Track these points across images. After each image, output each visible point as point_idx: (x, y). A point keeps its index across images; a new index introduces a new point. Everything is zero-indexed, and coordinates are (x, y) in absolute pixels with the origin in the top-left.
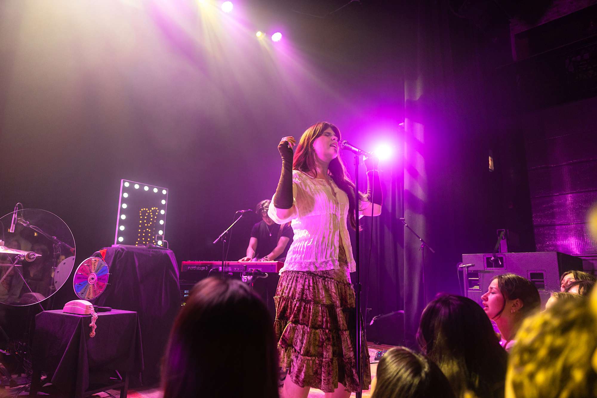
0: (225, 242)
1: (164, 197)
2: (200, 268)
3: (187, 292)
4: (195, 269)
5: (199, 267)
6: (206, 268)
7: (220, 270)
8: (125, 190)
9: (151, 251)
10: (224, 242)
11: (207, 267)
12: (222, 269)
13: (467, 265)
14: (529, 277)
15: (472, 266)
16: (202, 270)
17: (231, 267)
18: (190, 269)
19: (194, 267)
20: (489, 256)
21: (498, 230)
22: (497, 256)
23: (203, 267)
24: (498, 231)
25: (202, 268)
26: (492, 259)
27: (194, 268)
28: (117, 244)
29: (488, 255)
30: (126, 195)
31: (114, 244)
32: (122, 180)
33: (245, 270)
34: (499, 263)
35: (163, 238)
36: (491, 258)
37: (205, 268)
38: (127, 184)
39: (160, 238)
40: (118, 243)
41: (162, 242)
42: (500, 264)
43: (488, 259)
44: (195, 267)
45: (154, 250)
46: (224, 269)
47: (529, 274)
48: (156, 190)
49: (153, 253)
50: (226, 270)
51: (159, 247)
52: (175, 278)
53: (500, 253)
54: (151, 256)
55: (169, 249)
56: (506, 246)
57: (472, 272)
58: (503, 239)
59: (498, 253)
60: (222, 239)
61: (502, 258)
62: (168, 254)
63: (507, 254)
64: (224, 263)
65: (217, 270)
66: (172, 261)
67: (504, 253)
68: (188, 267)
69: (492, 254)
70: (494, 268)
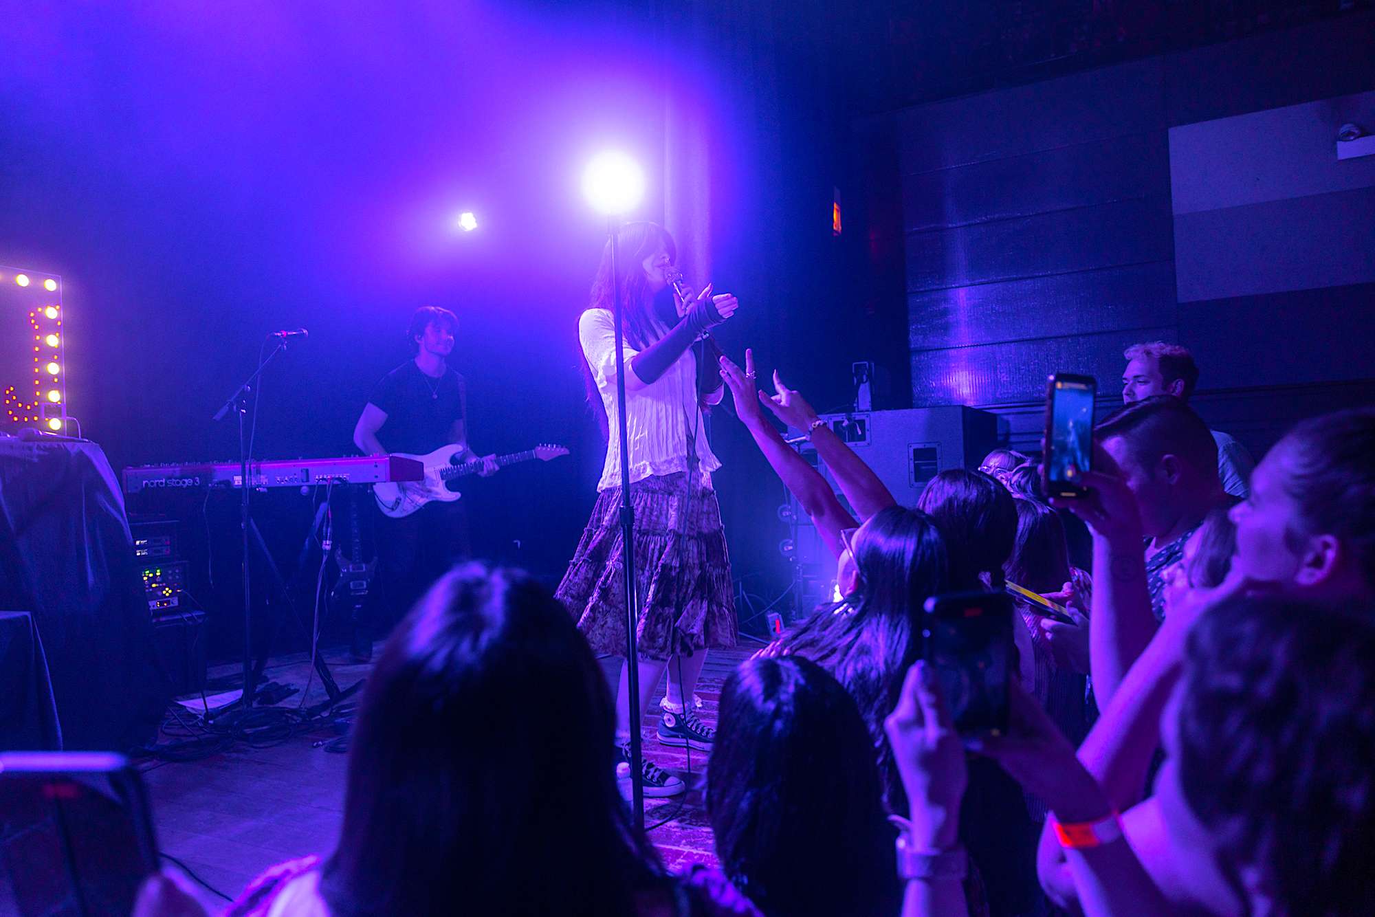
0: (242, 413)
1: (51, 299)
2: (178, 483)
3: (144, 544)
4: (164, 485)
5: (176, 481)
6: (195, 481)
7: (236, 483)
9: (36, 446)
11: (197, 478)
12: (243, 480)
14: (912, 456)
16: (185, 486)
17: (266, 476)
18: (150, 485)
19: (159, 481)
20: (840, 419)
21: (854, 363)
22: (855, 418)
23: (187, 478)
24: (855, 365)
25: (184, 482)
26: (844, 425)
27: (162, 483)
29: (837, 417)
33: (305, 480)
34: (858, 433)
35: (64, 412)
36: (843, 422)
37: (192, 482)
39: (54, 410)
41: (63, 421)
42: (860, 433)
44: (164, 481)
45: (41, 443)
46: (247, 482)
47: (911, 450)
48: (22, 281)
49: (41, 453)
50: (253, 484)
51: (53, 434)
52: (115, 513)
53: (859, 411)
54: (36, 460)
55: (87, 440)
56: (868, 398)
57: (806, 453)
58: (863, 383)
59: (854, 411)
60: (235, 407)
61: (864, 421)
62: (87, 452)
63: (872, 414)
64: (247, 466)
65: (228, 483)
66: (100, 469)
67: (866, 413)
68: (144, 482)
69: (844, 414)
70: (849, 441)
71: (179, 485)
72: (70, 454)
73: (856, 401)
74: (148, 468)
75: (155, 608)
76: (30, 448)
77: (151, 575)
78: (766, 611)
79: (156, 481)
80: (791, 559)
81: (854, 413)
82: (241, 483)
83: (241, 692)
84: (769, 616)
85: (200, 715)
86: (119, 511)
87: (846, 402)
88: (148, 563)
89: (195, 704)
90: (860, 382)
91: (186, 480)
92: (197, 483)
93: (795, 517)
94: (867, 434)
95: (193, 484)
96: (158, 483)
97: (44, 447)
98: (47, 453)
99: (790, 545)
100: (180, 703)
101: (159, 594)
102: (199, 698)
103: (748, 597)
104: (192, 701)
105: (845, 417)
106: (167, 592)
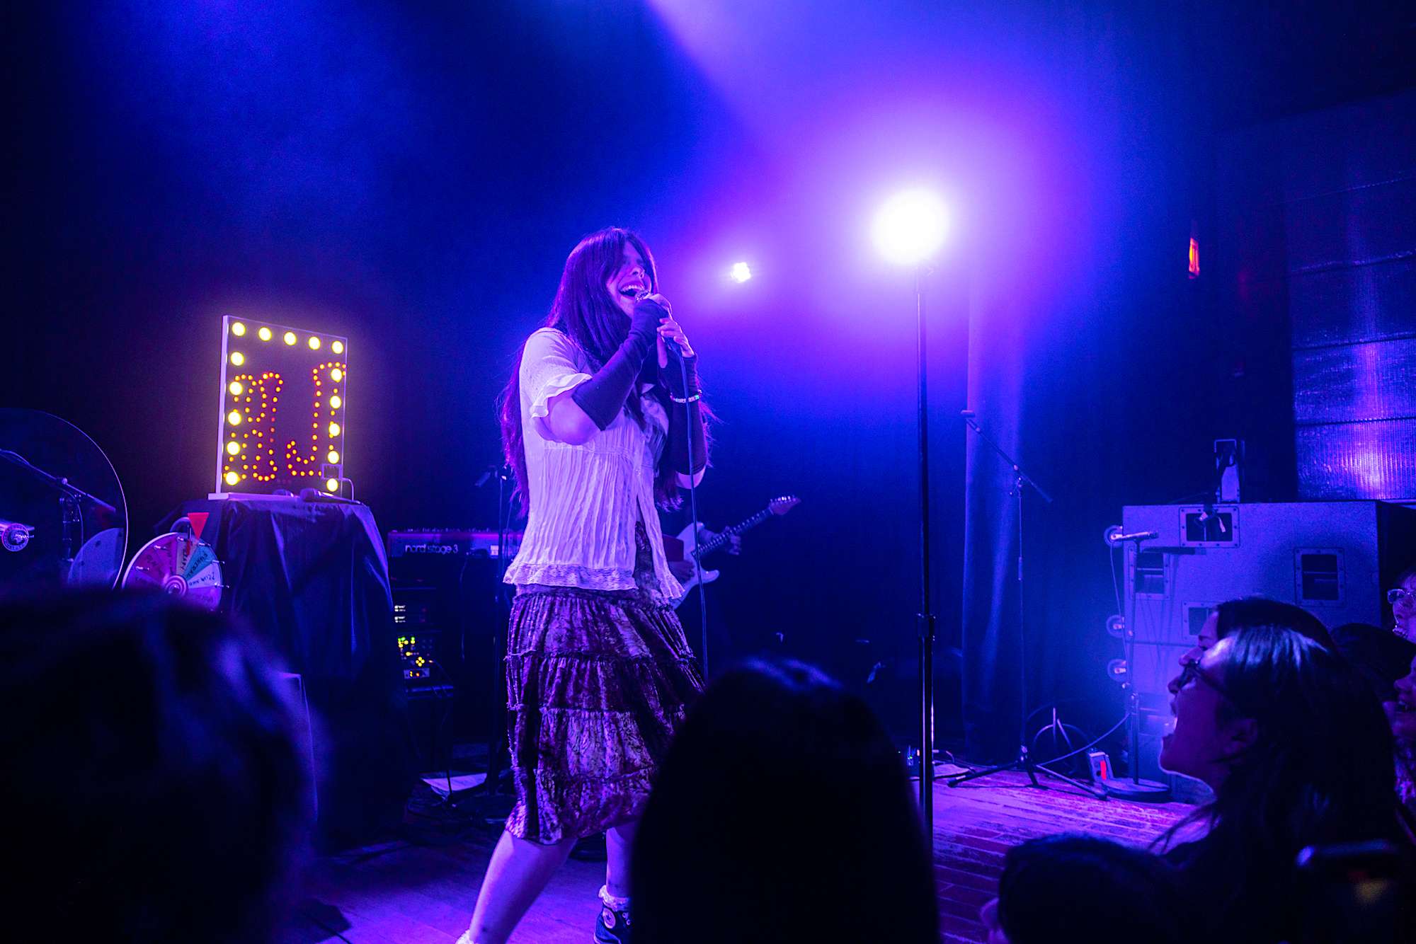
0: (503, 480)
1: (337, 361)
2: (438, 549)
3: (401, 610)
4: (424, 551)
5: (436, 547)
6: (453, 548)
7: (493, 553)
8: (235, 344)
9: (314, 507)
10: (501, 481)
11: (456, 546)
12: (500, 551)
13: (1137, 535)
14: (1299, 564)
15: (1151, 537)
16: (444, 553)
18: (411, 550)
19: (420, 547)
20: (1195, 511)
21: (1217, 440)
22: (1216, 510)
23: (446, 545)
24: (1218, 442)
25: (443, 550)
26: (1201, 518)
27: (423, 549)
28: (223, 491)
29: (1192, 509)
30: (238, 359)
31: (215, 492)
32: (226, 318)
34: (1220, 529)
35: (341, 473)
36: (1200, 515)
37: (451, 549)
38: (239, 329)
39: (332, 471)
40: (225, 488)
41: (339, 482)
42: (1224, 530)
43: (1191, 518)
44: (424, 546)
45: (320, 505)
46: (503, 552)
47: (1298, 557)
48: (314, 343)
49: (319, 513)
50: (509, 555)
51: (331, 495)
52: (379, 577)
53: (1221, 503)
54: (314, 521)
55: (359, 502)
56: (1236, 486)
57: (1145, 552)
58: (1229, 465)
59: (1216, 503)
60: (496, 473)
61: (1229, 515)
62: (357, 514)
63: (1241, 507)
64: (504, 536)
65: (486, 552)
66: (369, 532)
67: (1232, 505)
68: (407, 547)
69: (1202, 505)
70: (1207, 540)
71: (439, 552)
72: (343, 515)
73: (1219, 489)
74: (411, 532)
75: (408, 677)
76: (310, 509)
77: (406, 642)
78: (1088, 748)
79: (418, 547)
80: (1124, 686)
81: (1214, 505)
82: (497, 554)
83: (485, 776)
84: (1092, 755)
85: (444, 796)
86: (383, 576)
87: (1206, 491)
88: (405, 630)
89: (439, 784)
90: (1225, 464)
91: (446, 548)
92: (455, 550)
93: (1130, 633)
94: (1235, 531)
95: (452, 551)
96: (419, 548)
97: (322, 507)
98: (323, 514)
99: (1122, 667)
100: (425, 780)
101: (412, 662)
102: (444, 777)
103: (1062, 726)
104: (436, 780)
105: (1202, 509)
106: (420, 661)
